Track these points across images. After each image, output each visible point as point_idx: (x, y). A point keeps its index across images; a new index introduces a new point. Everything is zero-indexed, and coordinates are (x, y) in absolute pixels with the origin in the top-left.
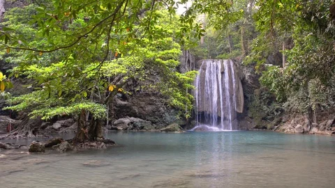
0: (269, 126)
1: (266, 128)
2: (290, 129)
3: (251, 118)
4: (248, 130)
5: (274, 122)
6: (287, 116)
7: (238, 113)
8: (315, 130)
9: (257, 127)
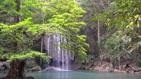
0: (87, 68)
1: (85, 69)
2: (102, 70)
3: (77, 63)
4: (75, 70)
5: (90, 66)
6: (97, 62)
7: (71, 60)
8: (116, 70)
9: (80, 69)
